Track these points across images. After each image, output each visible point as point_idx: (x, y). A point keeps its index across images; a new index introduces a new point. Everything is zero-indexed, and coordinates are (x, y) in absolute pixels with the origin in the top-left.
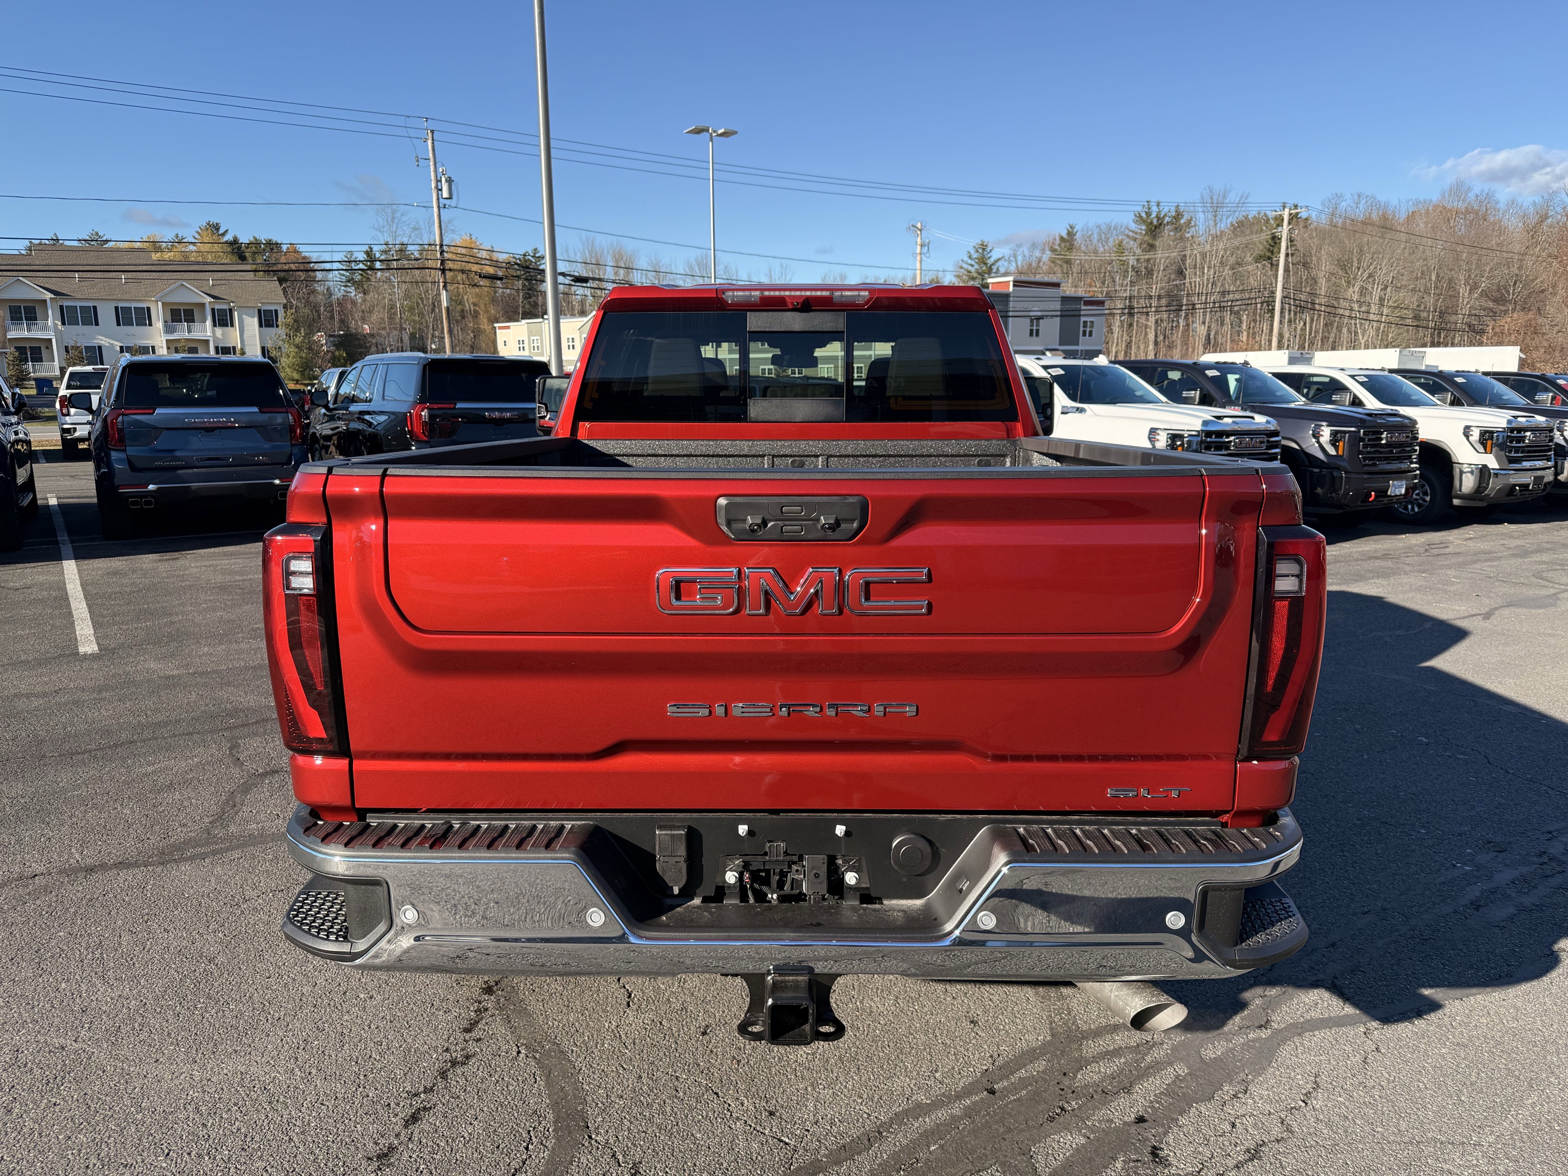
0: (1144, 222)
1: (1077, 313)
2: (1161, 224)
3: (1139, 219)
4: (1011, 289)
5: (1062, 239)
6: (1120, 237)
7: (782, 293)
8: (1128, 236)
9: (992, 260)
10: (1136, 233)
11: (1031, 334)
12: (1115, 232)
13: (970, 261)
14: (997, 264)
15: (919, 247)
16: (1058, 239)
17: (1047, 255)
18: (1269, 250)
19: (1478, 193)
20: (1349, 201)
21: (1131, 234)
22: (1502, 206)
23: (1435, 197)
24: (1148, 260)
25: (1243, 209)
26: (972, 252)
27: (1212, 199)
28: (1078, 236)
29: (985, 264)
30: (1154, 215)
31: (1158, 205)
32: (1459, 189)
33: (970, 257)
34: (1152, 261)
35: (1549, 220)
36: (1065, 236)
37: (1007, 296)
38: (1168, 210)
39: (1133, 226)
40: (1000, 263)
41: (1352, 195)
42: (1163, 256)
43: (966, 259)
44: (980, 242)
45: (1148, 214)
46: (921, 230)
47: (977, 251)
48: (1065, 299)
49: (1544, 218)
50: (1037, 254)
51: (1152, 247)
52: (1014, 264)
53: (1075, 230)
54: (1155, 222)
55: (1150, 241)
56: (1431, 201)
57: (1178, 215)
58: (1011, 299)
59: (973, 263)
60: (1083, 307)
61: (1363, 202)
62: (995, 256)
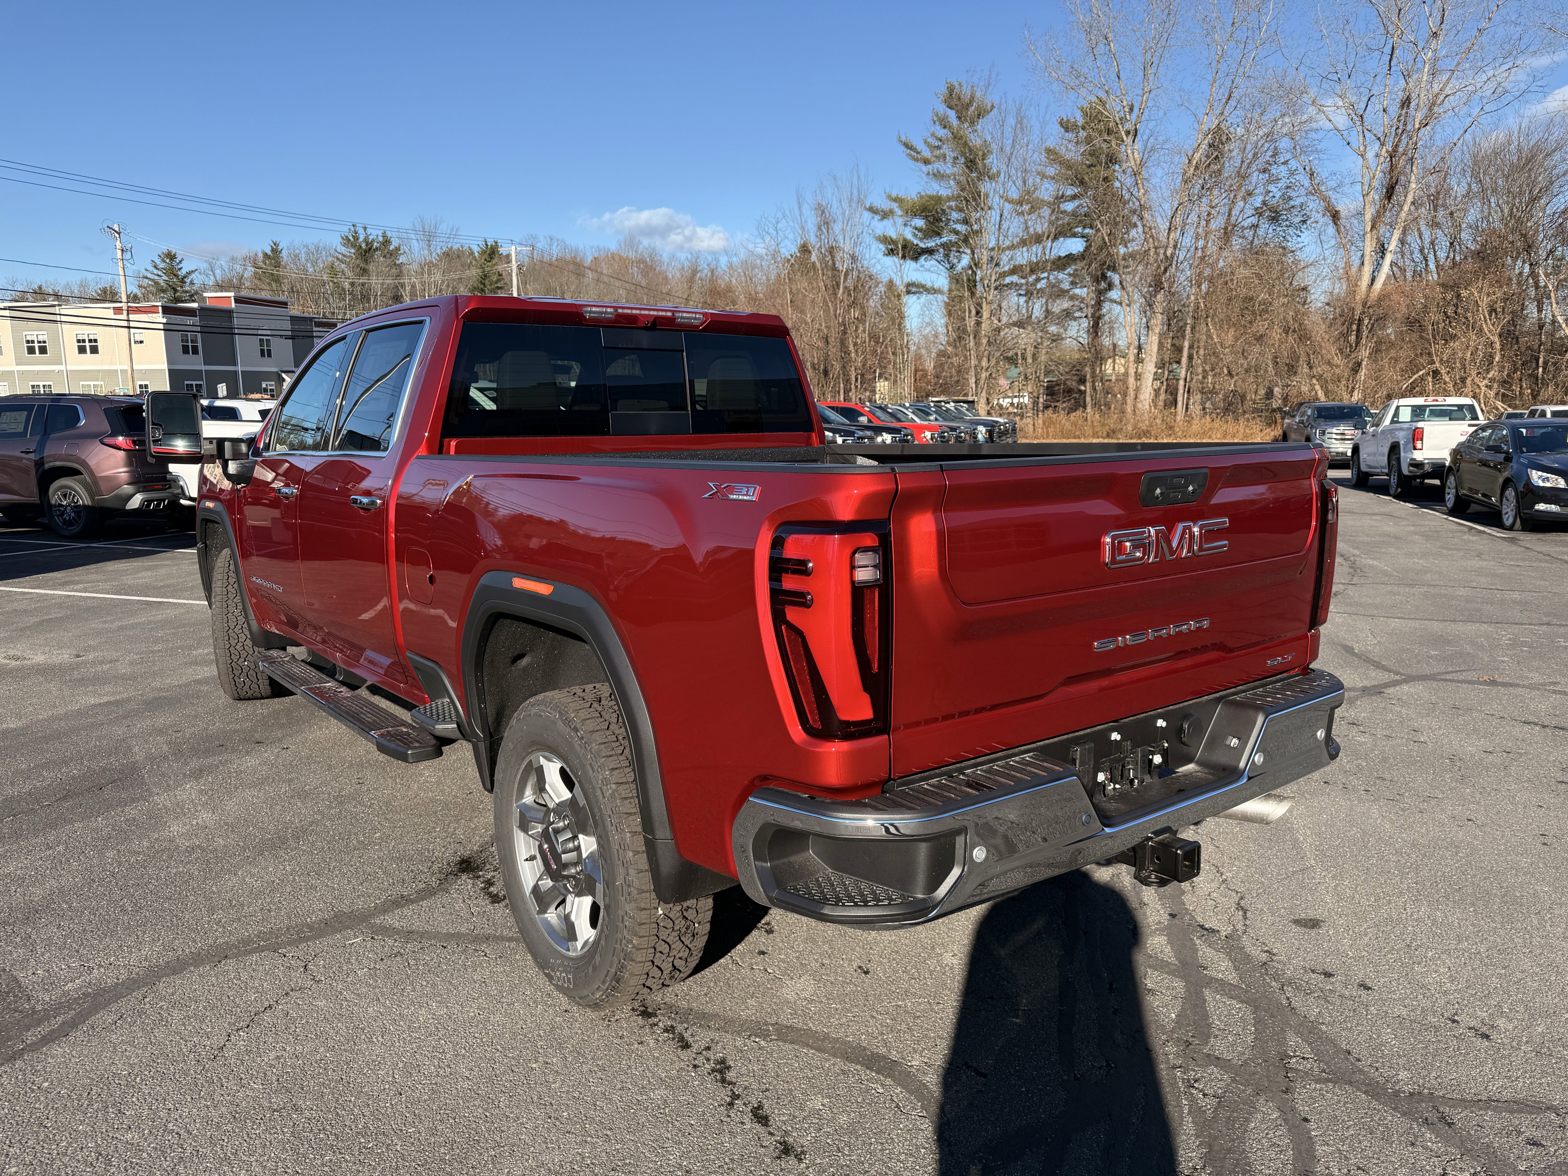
0: (353, 246)
1: (309, 334)
2: (370, 249)
3: (346, 241)
4: (233, 305)
5: (266, 255)
6: (330, 259)
7: (634, 312)
8: (338, 259)
9: (183, 272)
10: (344, 256)
11: (263, 355)
12: (324, 253)
13: (156, 271)
14: (191, 277)
15: (119, 252)
16: (260, 255)
17: (249, 272)
18: (481, 283)
19: (647, 246)
20: (543, 243)
21: (340, 256)
22: (665, 258)
23: (613, 247)
24: (363, 285)
25: (455, 240)
26: (158, 261)
27: (424, 228)
28: (284, 254)
29: (176, 276)
30: (362, 238)
31: (365, 229)
32: (631, 241)
33: (156, 267)
34: (366, 286)
35: (698, 275)
36: (269, 253)
37: (230, 312)
38: (375, 234)
39: (343, 250)
40: (193, 276)
41: (545, 238)
42: (377, 282)
43: (151, 268)
44: (165, 251)
45: (356, 238)
46: (119, 233)
47: (164, 261)
48: (294, 319)
49: (695, 272)
50: (239, 268)
51: (365, 271)
52: (212, 278)
53: (280, 248)
54: (364, 245)
55: (362, 265)
56: (609, 250)
57: (387, 242)
58: (235, 315)
59: (160, 273)
60: (315, 329)
61: (555, 245)
62: (186, 267)
